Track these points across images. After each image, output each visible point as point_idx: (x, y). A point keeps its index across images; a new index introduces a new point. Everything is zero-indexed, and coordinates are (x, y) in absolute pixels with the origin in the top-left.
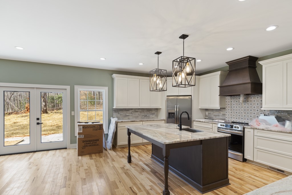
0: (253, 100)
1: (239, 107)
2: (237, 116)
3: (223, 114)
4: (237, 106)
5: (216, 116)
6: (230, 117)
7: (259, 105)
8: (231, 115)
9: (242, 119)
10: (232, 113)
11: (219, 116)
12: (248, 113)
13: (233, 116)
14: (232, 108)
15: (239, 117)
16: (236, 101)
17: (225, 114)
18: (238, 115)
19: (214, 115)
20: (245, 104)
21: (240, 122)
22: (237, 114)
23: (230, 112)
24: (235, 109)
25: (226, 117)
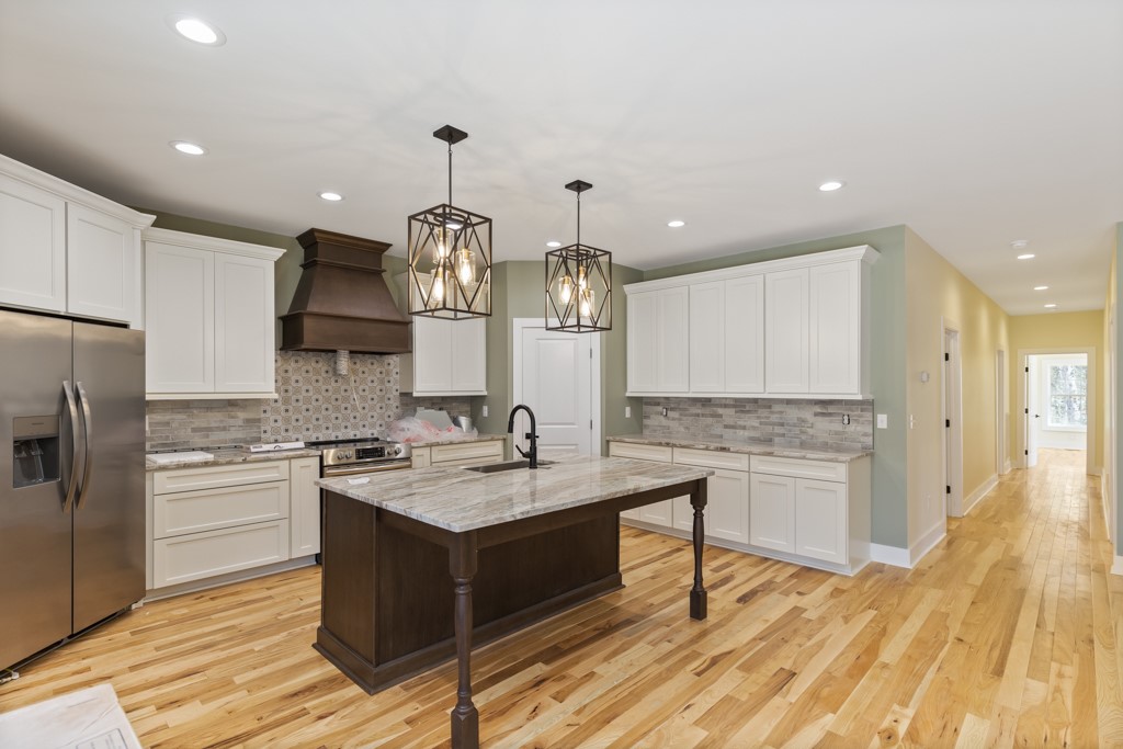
0: (361, 370)
1: (318, 391)
2: (307, 420)
3: (248, 421)
4: (311, 388)
5: (209, 429)
6: (283, 428)
7: (375, 384)
8: (287, 420)
9: (327, 428)
10: (290, 413)
11: (224, 429)
12: (346, 409)
13: (294, 423)
14: (290, 394)
15: (315, 423)
16: (304, 368)
17: (259, 420)
18: (314, 417)
19: (194, 430)
20: (336, 381)
21: (340, 438)
22: (311, 413)
23: (283, 408)
24: (301, 397)
25: (263, 428)
